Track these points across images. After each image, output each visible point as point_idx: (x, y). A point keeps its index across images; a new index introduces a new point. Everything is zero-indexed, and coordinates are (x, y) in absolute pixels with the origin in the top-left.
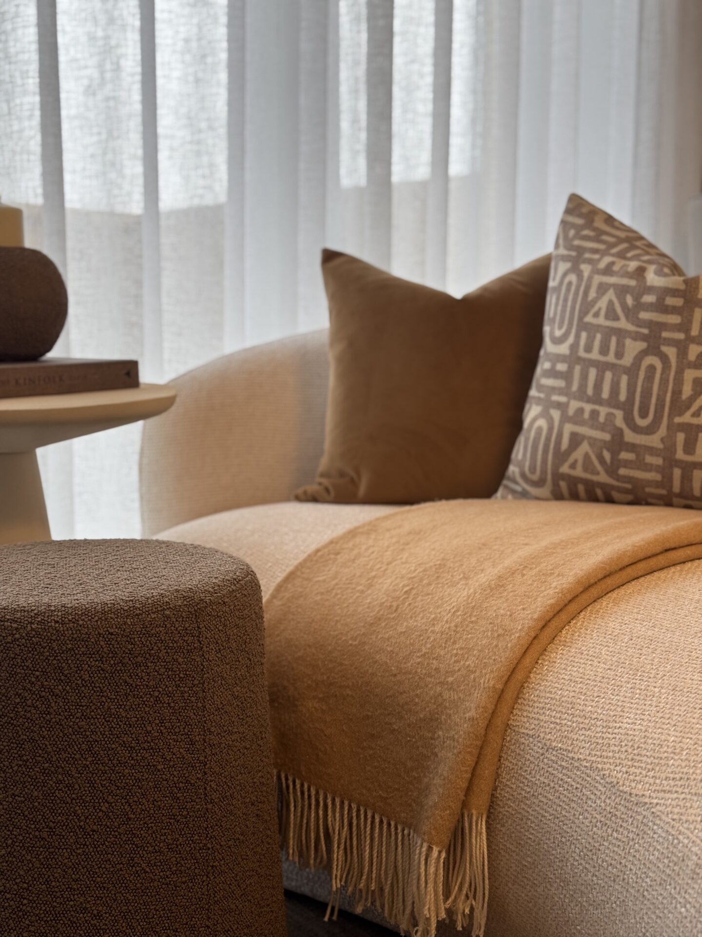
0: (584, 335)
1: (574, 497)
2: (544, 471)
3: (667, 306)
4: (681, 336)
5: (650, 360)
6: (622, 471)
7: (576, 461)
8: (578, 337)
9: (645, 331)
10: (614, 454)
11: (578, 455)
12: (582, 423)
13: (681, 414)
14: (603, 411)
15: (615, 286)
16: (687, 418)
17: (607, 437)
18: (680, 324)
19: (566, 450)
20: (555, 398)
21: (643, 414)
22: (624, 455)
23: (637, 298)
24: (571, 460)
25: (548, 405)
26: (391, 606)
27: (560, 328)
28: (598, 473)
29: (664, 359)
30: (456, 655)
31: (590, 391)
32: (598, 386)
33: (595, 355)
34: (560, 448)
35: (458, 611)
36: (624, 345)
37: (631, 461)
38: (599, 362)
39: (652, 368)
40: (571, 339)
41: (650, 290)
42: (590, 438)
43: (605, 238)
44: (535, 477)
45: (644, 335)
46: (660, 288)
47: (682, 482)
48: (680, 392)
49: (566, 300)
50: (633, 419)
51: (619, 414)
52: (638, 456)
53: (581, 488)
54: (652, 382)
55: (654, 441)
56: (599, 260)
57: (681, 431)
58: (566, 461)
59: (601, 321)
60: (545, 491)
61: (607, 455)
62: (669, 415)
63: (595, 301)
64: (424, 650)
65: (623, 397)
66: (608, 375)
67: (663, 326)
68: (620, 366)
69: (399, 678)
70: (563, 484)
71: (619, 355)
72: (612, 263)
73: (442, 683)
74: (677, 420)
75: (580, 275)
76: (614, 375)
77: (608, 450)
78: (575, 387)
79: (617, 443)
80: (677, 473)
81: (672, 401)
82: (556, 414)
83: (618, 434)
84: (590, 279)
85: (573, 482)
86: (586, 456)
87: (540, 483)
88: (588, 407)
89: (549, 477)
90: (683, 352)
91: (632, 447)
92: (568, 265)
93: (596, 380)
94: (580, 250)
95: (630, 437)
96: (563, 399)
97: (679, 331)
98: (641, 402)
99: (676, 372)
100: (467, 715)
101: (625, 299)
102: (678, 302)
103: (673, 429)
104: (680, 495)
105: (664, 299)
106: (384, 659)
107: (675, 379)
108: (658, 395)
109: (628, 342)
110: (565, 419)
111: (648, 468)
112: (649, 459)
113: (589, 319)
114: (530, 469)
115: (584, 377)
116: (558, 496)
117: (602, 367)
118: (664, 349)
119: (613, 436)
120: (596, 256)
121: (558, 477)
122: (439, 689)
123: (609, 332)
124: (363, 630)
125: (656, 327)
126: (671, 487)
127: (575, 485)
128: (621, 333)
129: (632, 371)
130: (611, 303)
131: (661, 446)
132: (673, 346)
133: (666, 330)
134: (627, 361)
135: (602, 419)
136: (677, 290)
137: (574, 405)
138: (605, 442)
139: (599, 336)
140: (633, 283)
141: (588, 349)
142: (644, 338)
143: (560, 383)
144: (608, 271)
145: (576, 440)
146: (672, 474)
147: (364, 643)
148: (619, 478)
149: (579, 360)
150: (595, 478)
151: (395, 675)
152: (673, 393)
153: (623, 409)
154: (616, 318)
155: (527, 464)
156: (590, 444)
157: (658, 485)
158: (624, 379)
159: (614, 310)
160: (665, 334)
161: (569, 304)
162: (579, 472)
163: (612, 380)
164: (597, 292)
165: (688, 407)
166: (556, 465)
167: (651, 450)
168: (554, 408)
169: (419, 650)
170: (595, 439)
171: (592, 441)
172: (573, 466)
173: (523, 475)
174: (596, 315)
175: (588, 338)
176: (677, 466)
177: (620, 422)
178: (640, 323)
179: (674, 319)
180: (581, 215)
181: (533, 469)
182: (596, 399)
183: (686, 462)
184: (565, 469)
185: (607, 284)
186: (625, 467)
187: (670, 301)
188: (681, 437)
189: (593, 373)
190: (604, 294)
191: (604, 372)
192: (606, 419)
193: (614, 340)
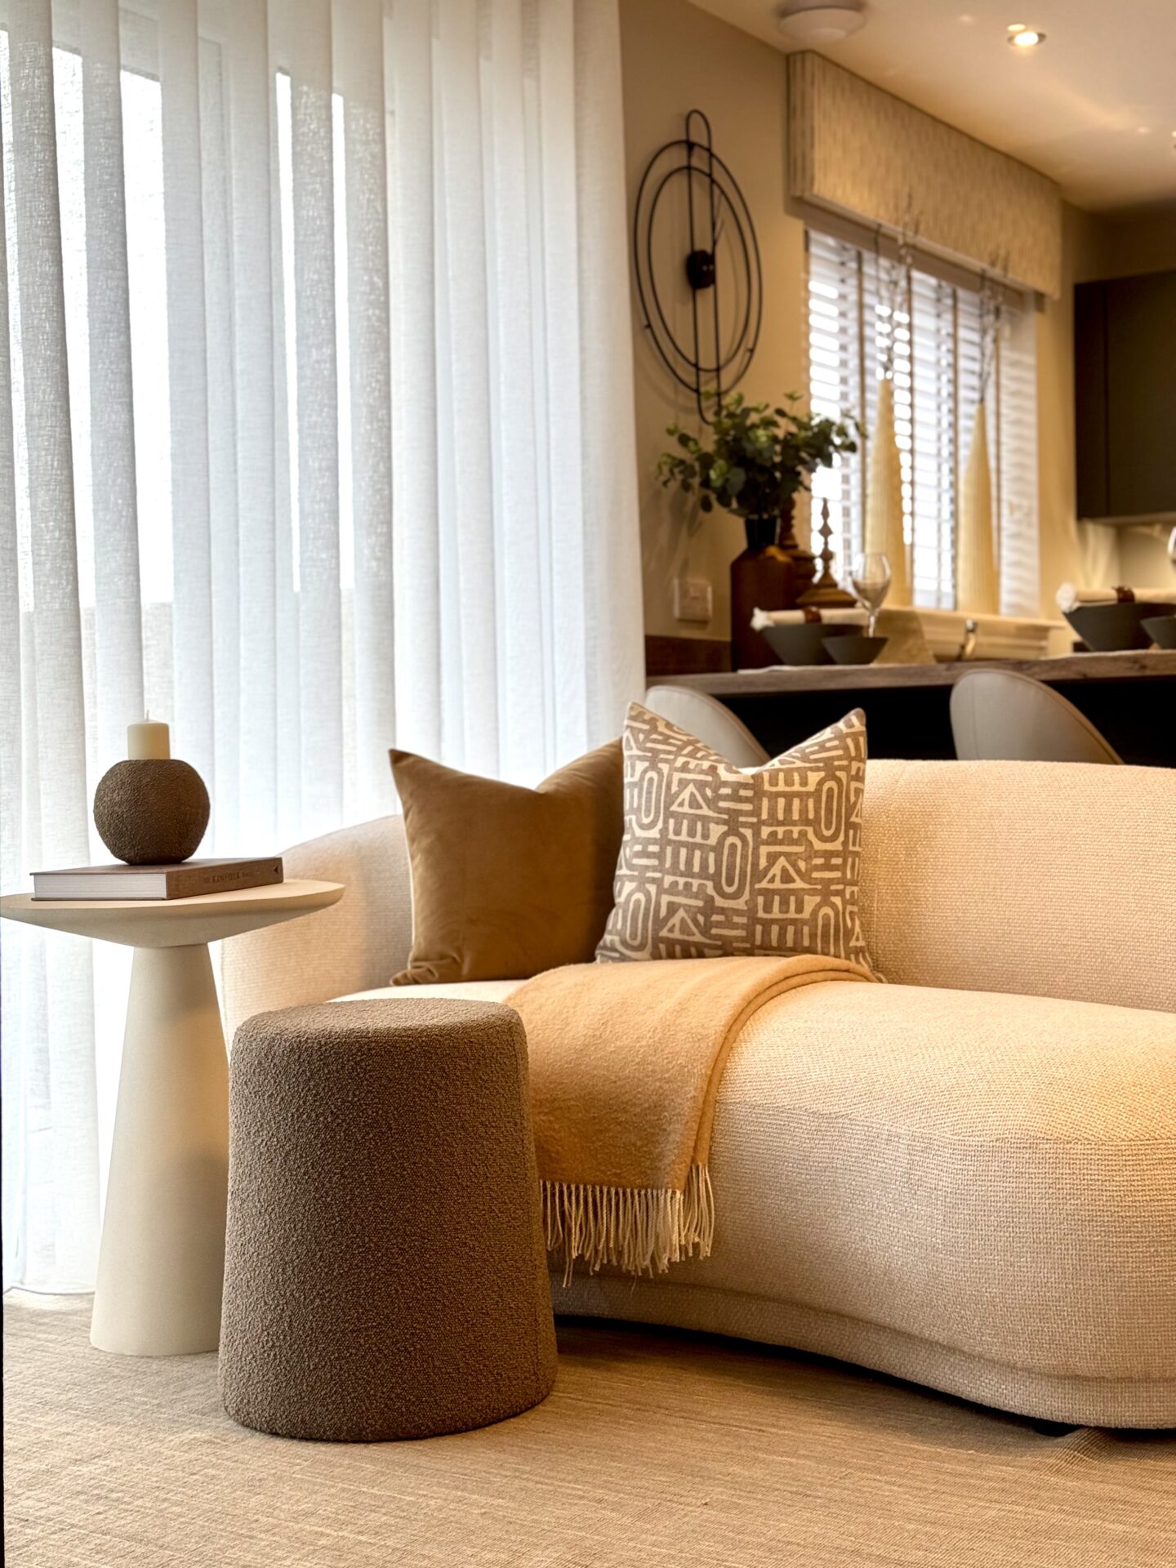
0: (672, 822)
1: (671, 956)
2: (644, 937)
3: (741, 797)
4: (754, 820)
5: (731, 840)
6: (714, 931)
7: (674, 926)
8: (666, 822)
9: (726, 817)
10: (707, 917)
11: (676, 920)
12: (678, 894)
13: (760, 882)
14: (696, 883)
15: (694, 781)
16: (764, 884)
17: (700, 903)
18: (753, 811)
19: (664, 917)
20: (650, 874)
21: (730, 883)
22: (715, 918)
23: (715, 791)
24: (670, 924)
25: (642, 882)
26: (594, 1036)
27: (647, 816)
28: (693, 934)
29: (743, 839)
30: (667, 1058)
31: (682, 867)
32: (689, 862)
33: (684, 837)
34: (659, 916)
35: (656, 1029)
36: (708, 829)
37: (721, 922)
38: (688, 842)
39: (733, 846)
40: (660, 825)
41: (725, 784)
42: (685, 906)
43: (672, 741)
44: (636, 943)
45: (725, 820)
46: (733, 782)
47: (763, 936)
48: (758, 865)
49: (649, 793)
50: (721, 888)
51: (710, 884)
52: (727, 917)
53: (678, 948)
54: (735, 857)
55: (740, 904)
56: (675, 760)
57: (761, 895)
58: (665, 925)
59: (686, 809)
60: (645, 954)
61: (701, 919)
62: (751, 882)
63: (677, 794)
64: (637, 1060)
65: (712, 870)
66: (698, 853)
67: (740, 813)
68: (707, 845)
69: (618, 1083)
70: (662, 947)
71: (706, 836)
72: (687, 763)
73: (660, 1080)
74: (757, 886)
75: (660, 772)
76: (702, 853)
77: (702, 914)
78: (668, 865)
79: (709, 908)
80: (759, 928)
81: (752, 871)
82: (652, 889)
83: (710, 900)
84: (670, 776)
85: (671, 943)
86: (683, 921)
87: (640, 948)
88: (682, 881)
89: (650, 940)
90: (757, 834)
91: (722, 911)
92: (646, 764)
93: (687, 858)
94: (655, 752)
95: (720, 902)
96: (657, 875)
97: (752, 816)
98: (727, 873)
99: (754, 849)
100: (689, 1096)
101: (704, 792)
102: (749, 793)
103: (755, 893)
104: (761, 947)
105: (738, 792)
106: (602, 1072)
107: (753, 854)
108: (741, 867)
109: (712, 826)
110: (661, 891)
111: (735, 926)
112: (736, 919)
113: (674, 808)
114: (631, 936)
115: (676, 855)
116: (656, 956)
117: (691, 847)
118: (742, 830)
119: (706, 902)
120: (671, 757)
121: (657, 940)
122: (658, 1084)
123: (693, 819)
124: (575, 1056)
125: (734, 814)
126: (754, 941)
127: (673, 946)
128: (705, 819)
129: (718, 849)
130: (692, 794)
131: (745, 908)
132: (749, 828)
133: (742, 815)
134: (713, 841)
135: (695, 889)
136: (747, 784)
137: (668, 880)
138: (699, 908)
139: (685, 822)
140: (709, 778)
141: (677, 832)
142: (725, 822)
143: (654, 862)
144: (684, 768)
145: (672, 908)
146: (754, 931)
147: (580, 1065)
148: (711, 937)
149: (670, 842)
150: (691, 939)
151: (615, 1082)
152: (753, 865)
153: (713, 880)
154: (700, 807)
155: (628, 932)
156: (686, 911)
157: (743, 940)
158: (712, 856)
159: (697, 801)
160: (741, 819)
161: (654, 796)
162: (677, 935)
163: (701, 857)
164: (679, 786)
165: (765, 876)
166: (656, 931)
167: (738, 912)
168: (649, 883)
169: (632, 1061)
170: (690, 906)
171: (687, 908)
172: (671, 930)
173: (624, 943)
174: (681, 804)
175: (676, 824)
176: (758, 923)
177: (710, 890)
178: (720, 811)
179: (748, 807)
180: (644, 722)
181: (634, 936)
182: (689, 873)
183: (766, 919)
184: (664, 933)
185: (686, 780)
186: (717, 927)
187: (743, 793)
188: (761, 900)
189: (683, 852)
190: (685, 787)
191: (693, 851)
192: (698, 889)
193: (699, 825)
